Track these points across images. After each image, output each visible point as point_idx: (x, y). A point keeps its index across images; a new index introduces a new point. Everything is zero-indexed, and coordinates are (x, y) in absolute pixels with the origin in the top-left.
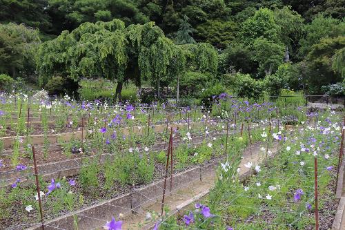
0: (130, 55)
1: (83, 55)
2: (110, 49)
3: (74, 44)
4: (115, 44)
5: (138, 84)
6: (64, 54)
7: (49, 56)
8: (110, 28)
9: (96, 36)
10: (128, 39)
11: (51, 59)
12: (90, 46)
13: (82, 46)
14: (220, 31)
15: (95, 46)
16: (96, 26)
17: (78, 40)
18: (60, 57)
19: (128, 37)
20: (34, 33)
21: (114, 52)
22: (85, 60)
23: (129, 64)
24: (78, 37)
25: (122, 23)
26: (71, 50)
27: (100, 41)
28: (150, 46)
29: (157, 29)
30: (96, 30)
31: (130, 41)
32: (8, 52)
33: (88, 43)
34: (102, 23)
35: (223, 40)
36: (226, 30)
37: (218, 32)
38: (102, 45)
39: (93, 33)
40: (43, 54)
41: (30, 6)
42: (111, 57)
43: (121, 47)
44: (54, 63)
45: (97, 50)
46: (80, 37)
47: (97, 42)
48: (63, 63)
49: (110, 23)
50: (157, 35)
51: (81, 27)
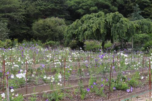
0: (107, 29)
1: (85, 30)
2: (97, 26)
3: (81, 25)
4: (99, 24)
5: (112, 42)
6: (77, 30)
8: (97, 16)
9: (91, 21)
10: (106, 21)
11: (71, 33)
13: (85, 26)
15: (91, 26)
16: (91, 15)
17: (83, 23)
18: (75, 32)
19: (106, 20)
20: (62, 21)
21: (100, 28)
22: (86, 32)
23: (107, 33)
24: (83, 22)
25: (103, 13)
26: (80, 28)
27: (93, 23)
28: (117, 23)
29: (120, 15)
30: (91, 18)
32: (52, 30)
33: (87, 24)
34: (94, 14)
38: (94, 25)
39: (89, 19)
40: (67, 31)
41: (60, 8)
42: (98, 30)
43: (102, 25)
44: (73, 34)
45: (92, 28)
46: (84, 21)
47: (91, 23)
48: (77, 34)
49: (97, 14)
50: (120, 18)
51: (84, 17)
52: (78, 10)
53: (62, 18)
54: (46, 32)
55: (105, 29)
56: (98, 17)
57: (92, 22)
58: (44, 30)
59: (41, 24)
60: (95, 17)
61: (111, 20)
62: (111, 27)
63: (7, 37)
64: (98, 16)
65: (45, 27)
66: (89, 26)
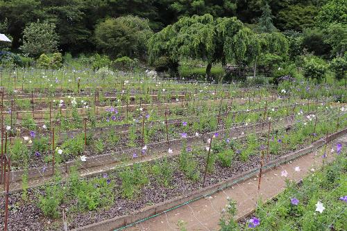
0: (217, 43)
1: (181, 44)
2: (202, 39)
3: (176, 35)
4: (205, 35)
5: (224, 64)
6: (168, 43)
7: (158, 44)
9: (192, 29)
11: (159, 46)
12: (187, 37)
13: (181, 36)
14: (300, 15)
16: (192, 20)
17: (178, 31)
18: (165, 45)
19: (215, 30)
20: (145, 22)
21: (205, 41)
22: (183, 48)
23: (216, 50)
24: (178, 29)
25: (211, 17)
26: (173, 40)
27: (194, 33)
28: (233, 36)
29: (239, 22)
30: (191, 23)
31: (217, 32)
32: (128, 39)
33: (186, 34)
34: (197, 17)
35: (302, 23)
36: (306, 15)
37: (298, 17)
38: (196, 37)
39: (189, 26)
40: (154, 42)
42: (202, 45)
43: (210, 36)
44: (161, 50)
45: (192, 40)
46: (180, 28)
47: (192, 33)
48: (167, 49)
49: (202, 17)
50: (239, 27)
51: (180, 21)
53: (145, 17)
54: (118, 41)
55: (213, 43)
56: (205, 22)
58: (115, 37)
59: (110, 27)
60: (198, 23)
61: (224, 30)
63: (54, 48)
64: (203, 21)
65: (117, 34)
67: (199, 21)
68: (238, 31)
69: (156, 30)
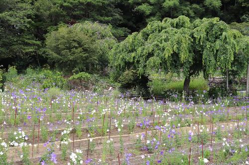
0: (194, 52)
1: (150, 55)
2: (175, 47)
3: (143, 44)
4: (179, 43)
6: (133, 54)
7: (121, 56)
8: (175, 25)
9: (163, 35)
10: (193, 37)
11: (123, 59)
13: (149, 46)
15: (161, 45)
16: (163, 24)
17: (146, 39)
18: (130, 57)
21: (179, 50)
22: (151, 59)
24: (146, 36)
25: (187, 19)
26: (140, 49)
27: (166, 40)
28: (215, 41)
29: (222, 24)
30: (162, 28)
32: (85, 50)
33: (156, 42)
34: (169, 20)
38: (168, 45)
39: (160, 31)
40: (116, 54)
42: (175, 55)
43: (185, 46)
44: (125, 62)
45: (164, 49)
46: (148, 35)
47: (163, 41)
48: (133, 62)
49: (175, 21)
50: (222, 30)
51: (149, 26)
52: (140, 7)
53: (107, 23)
54: (74, 53)
55: (190, 52)
56: (178, 26)
57: (163, 37)
58: (69, 48)
59: (63, 37)
60: (171, 28)
61: (203, 35)
62: (203, 48)
64: (177, 24)
65: (72, 44)
66: (157, 45)
67: (172, 25)
68: (221, 34)
69: (120, 38)
